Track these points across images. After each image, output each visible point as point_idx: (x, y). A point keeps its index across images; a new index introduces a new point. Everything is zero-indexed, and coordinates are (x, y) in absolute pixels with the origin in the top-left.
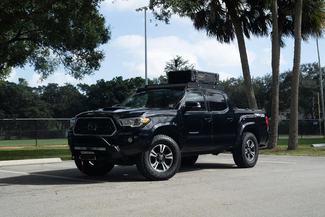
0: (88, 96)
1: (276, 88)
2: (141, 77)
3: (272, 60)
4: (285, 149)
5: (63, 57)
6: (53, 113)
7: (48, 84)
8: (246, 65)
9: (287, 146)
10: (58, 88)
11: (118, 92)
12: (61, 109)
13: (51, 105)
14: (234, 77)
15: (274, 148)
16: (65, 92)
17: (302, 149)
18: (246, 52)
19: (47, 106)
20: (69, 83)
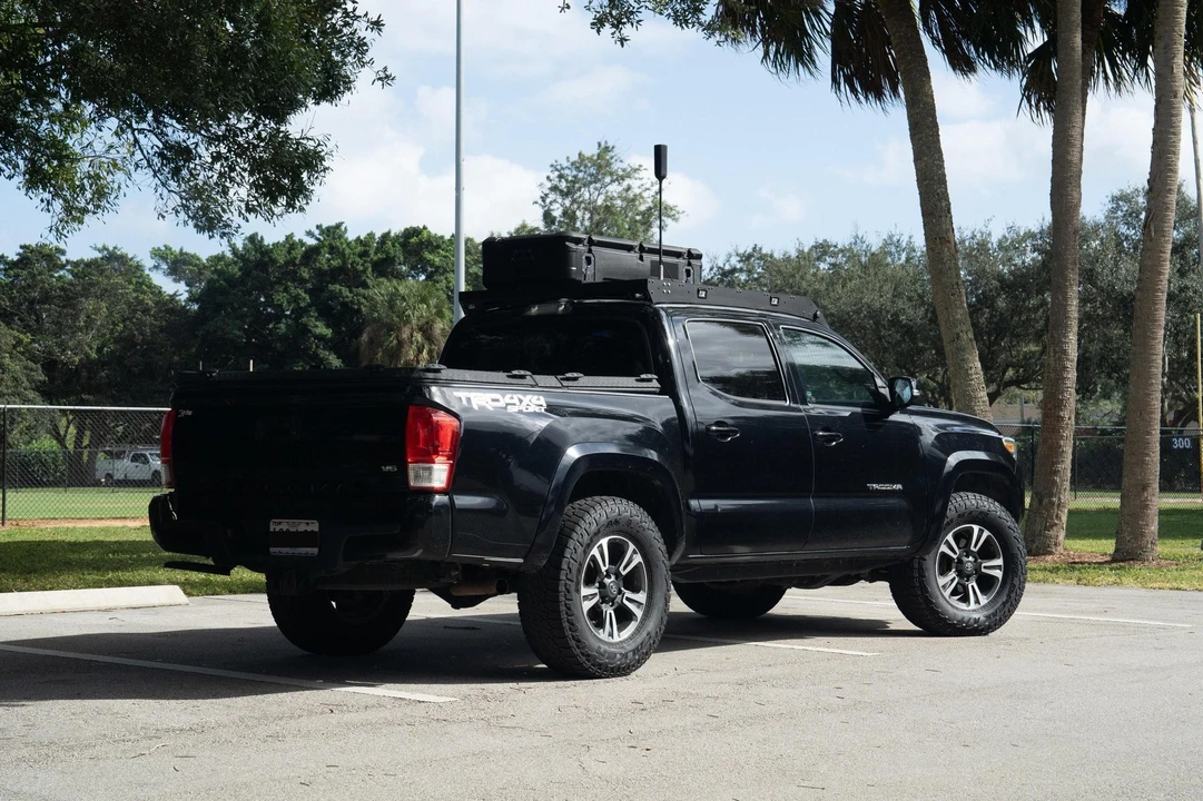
0: (196, 307)
1: (1066, 299)
2: (425, 228)
3: (1053, 180)
4: (1100, 559)
5: (150, 142)
6: (42, 378)
7: (21, 247)
8: (940, 200)
9: (1108, 546)
10: (63, 267)
11: (331, 287)
12: (77, 359)
13: (33, 341)
14: (832, 240)
15: (1051, 553)
16: (98, 283)
17: (1179, 563)
18: (939, 141)
19: (14, 347)
20: (115, 248)
